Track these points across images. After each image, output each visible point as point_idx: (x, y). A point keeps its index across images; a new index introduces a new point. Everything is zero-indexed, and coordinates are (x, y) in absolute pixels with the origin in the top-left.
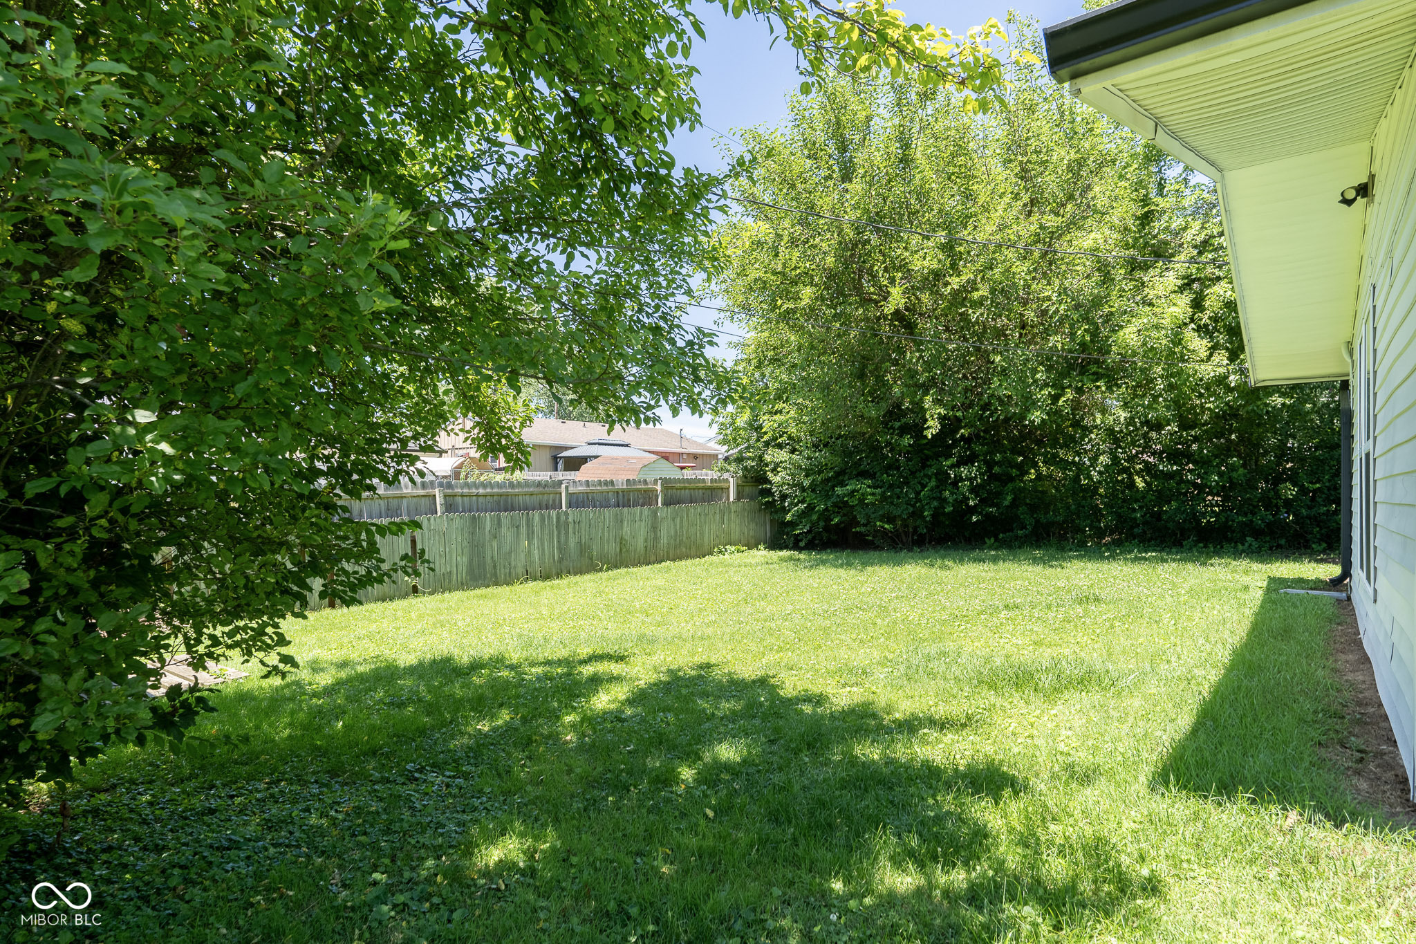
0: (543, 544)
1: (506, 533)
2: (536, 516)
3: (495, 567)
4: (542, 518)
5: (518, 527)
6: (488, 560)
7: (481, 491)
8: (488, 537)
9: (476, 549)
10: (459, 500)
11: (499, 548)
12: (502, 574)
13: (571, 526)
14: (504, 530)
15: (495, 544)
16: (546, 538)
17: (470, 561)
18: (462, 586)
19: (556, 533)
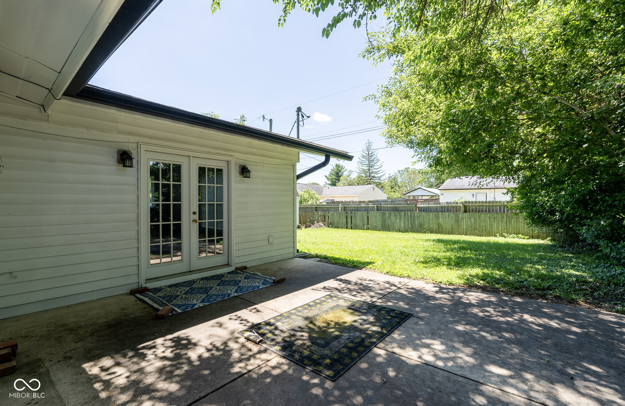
0: (405, 222)
1: (393, 218)
2: (403, 213)
3: (389, 226)
4: (405, 214)
5: (396, 216)
6: (387, 224)
7: (389, 206)
8: (387, 218)
9: (384, 221)
10: (382, 208)
11: (391, 221)
12: (391, 228)
13: (416, 217)
14: (392, 217)
15: (389, 220)
16: (406, 220)
17: (382, 224)
18: (379, 230)
19: (410, 219)
